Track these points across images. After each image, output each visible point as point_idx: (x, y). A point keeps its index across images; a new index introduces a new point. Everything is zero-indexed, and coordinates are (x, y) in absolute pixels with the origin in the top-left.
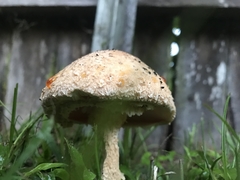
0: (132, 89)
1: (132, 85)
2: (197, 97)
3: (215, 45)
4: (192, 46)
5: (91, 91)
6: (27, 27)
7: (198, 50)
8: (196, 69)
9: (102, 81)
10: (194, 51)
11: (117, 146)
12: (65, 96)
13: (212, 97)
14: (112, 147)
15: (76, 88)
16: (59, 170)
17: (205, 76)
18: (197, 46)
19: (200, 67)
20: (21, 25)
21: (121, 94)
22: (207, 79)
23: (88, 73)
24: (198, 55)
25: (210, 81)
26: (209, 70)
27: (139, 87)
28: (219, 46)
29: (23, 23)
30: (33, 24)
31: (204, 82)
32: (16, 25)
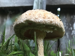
0: (49, 20)
1: (49, 18)
2: (67, 34)
3: (72, 17)
4: (64, 17)
5: (32, 20)
6: (11, 13)
7: (66, 19)
8: (66, 25)
9: (37, 16)
10: (65, 19)
11: (43, 45)
12: (22, 23)
13: (72, 34)
14: (41, 46)
15: (27, 19)
16: (20, 55)
17: (69, 27)
18: (66, 17)
19: (67, 24)
20: (10, 13)
21: (45, 21)
22: (70, 28)
23: (31, 13)
24: (66, 20)
25: (71, 28)
26: (70, 25)
27: (52, 19)
28: (73, 17)
29: (10, 12)
30: (13, 12)
31: (69, 29)
32: (8, 13)
